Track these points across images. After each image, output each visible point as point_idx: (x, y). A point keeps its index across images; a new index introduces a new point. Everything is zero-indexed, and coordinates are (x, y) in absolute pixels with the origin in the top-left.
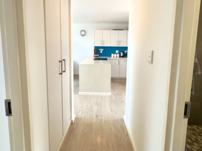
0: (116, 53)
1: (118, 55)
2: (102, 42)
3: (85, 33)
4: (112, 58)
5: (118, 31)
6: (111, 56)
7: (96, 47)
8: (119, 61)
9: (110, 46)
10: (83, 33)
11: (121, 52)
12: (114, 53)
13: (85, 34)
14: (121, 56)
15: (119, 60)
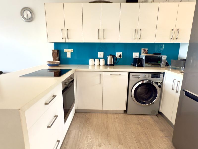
0: (99, 57)
1: (102, 62)
2: (65, 31)
3: (32, 15)
4: (90, 68)
5: (100, 4)
6: (88, 64)
7: (57, 45)
8: (100, 75)
9: (82, 42)
10: (27, 14)
11: (108, 56)
12: (95, 57)
13: (32, 17)
14: (108, 63)
15: (102, 73)
